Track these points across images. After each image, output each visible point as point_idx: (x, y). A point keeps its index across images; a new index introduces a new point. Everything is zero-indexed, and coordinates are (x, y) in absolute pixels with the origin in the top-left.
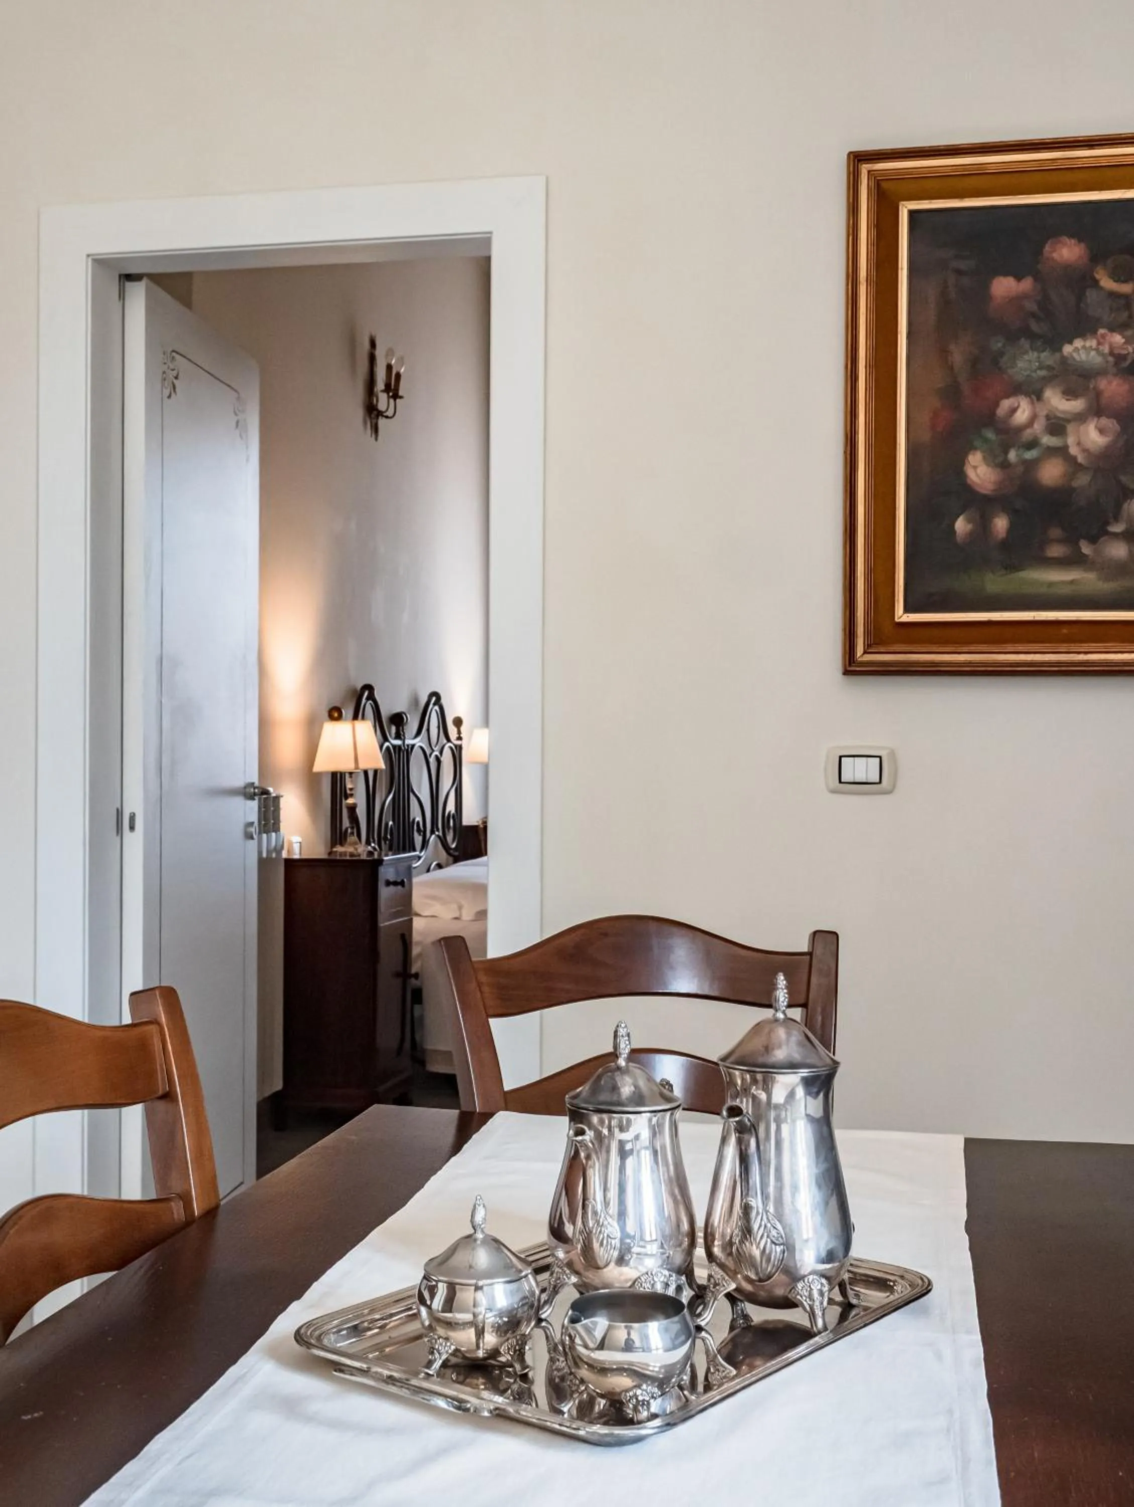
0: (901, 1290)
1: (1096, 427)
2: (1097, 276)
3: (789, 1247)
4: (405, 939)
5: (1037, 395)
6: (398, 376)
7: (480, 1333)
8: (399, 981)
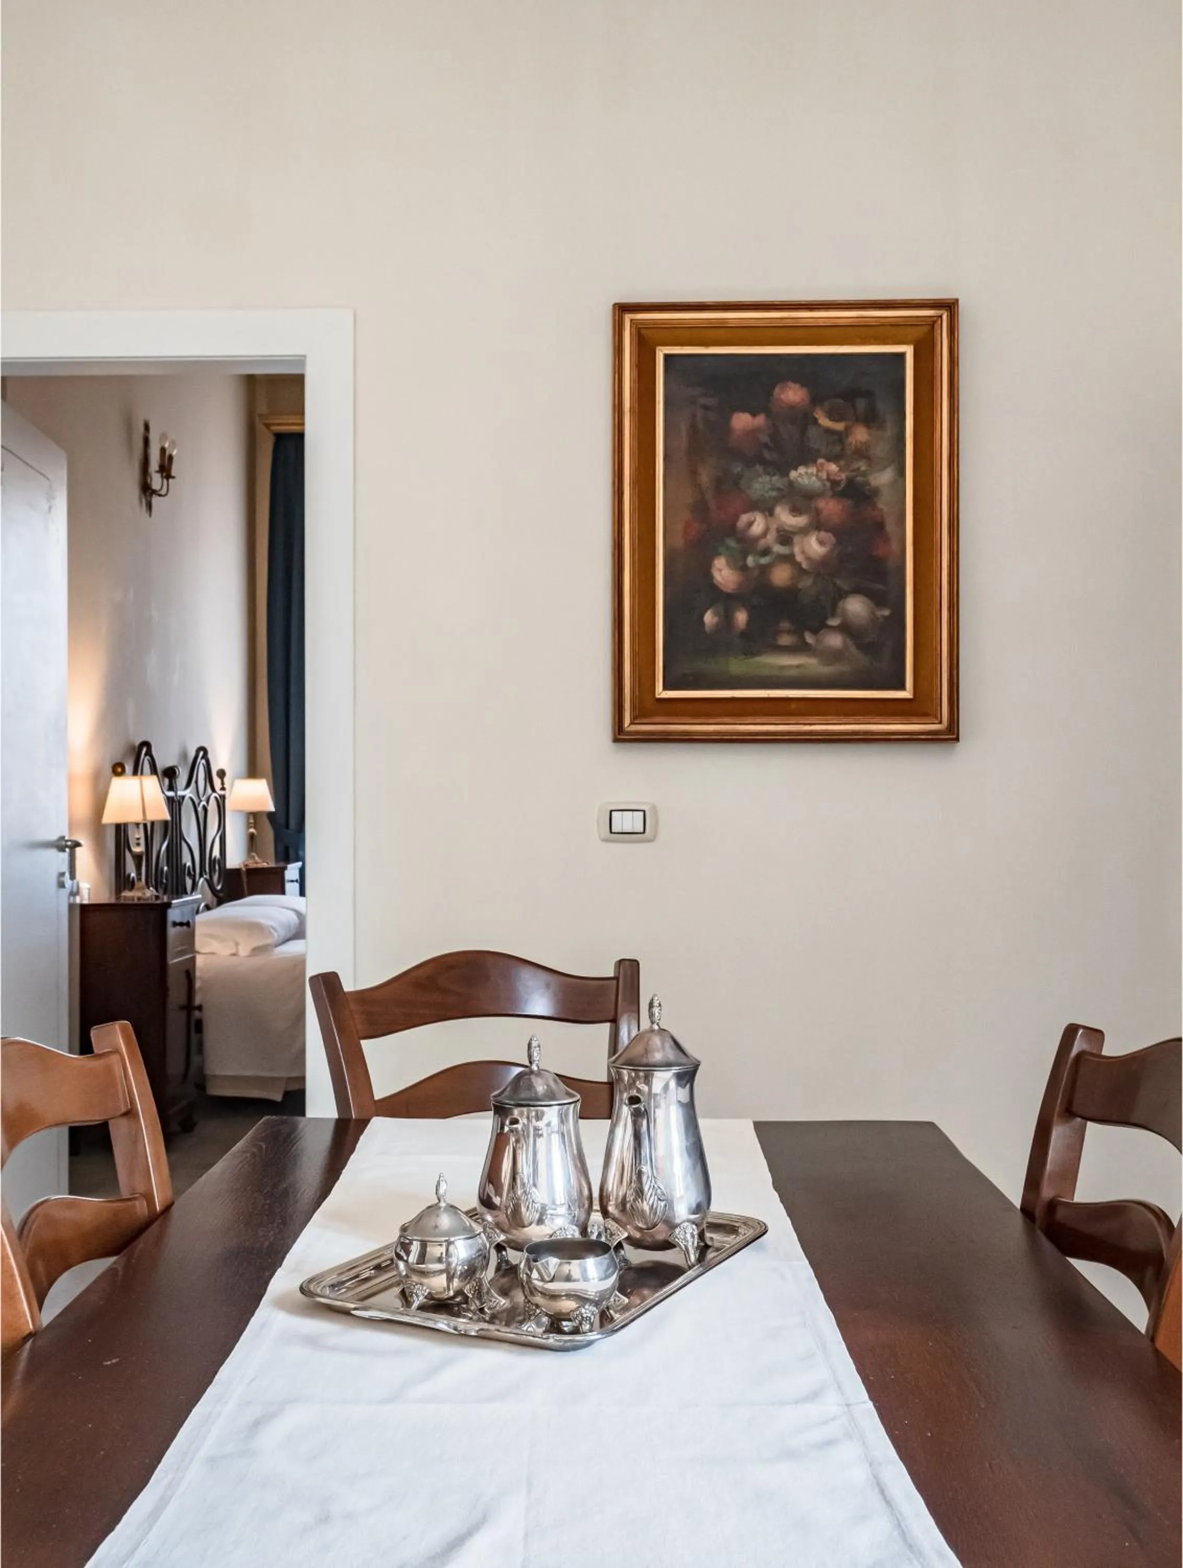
0: (746, 1233)
1: (817, 539)
2: (817, 416)
3: (670, 1204)
4: (189, 975)
5: (769, 512)
6: (171, 458)
7: (450, 1279)
8: (183, 1014)
